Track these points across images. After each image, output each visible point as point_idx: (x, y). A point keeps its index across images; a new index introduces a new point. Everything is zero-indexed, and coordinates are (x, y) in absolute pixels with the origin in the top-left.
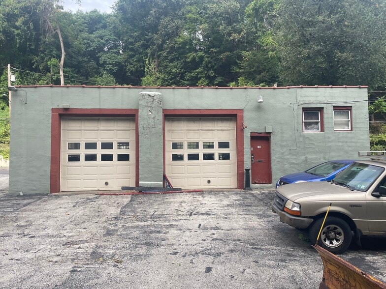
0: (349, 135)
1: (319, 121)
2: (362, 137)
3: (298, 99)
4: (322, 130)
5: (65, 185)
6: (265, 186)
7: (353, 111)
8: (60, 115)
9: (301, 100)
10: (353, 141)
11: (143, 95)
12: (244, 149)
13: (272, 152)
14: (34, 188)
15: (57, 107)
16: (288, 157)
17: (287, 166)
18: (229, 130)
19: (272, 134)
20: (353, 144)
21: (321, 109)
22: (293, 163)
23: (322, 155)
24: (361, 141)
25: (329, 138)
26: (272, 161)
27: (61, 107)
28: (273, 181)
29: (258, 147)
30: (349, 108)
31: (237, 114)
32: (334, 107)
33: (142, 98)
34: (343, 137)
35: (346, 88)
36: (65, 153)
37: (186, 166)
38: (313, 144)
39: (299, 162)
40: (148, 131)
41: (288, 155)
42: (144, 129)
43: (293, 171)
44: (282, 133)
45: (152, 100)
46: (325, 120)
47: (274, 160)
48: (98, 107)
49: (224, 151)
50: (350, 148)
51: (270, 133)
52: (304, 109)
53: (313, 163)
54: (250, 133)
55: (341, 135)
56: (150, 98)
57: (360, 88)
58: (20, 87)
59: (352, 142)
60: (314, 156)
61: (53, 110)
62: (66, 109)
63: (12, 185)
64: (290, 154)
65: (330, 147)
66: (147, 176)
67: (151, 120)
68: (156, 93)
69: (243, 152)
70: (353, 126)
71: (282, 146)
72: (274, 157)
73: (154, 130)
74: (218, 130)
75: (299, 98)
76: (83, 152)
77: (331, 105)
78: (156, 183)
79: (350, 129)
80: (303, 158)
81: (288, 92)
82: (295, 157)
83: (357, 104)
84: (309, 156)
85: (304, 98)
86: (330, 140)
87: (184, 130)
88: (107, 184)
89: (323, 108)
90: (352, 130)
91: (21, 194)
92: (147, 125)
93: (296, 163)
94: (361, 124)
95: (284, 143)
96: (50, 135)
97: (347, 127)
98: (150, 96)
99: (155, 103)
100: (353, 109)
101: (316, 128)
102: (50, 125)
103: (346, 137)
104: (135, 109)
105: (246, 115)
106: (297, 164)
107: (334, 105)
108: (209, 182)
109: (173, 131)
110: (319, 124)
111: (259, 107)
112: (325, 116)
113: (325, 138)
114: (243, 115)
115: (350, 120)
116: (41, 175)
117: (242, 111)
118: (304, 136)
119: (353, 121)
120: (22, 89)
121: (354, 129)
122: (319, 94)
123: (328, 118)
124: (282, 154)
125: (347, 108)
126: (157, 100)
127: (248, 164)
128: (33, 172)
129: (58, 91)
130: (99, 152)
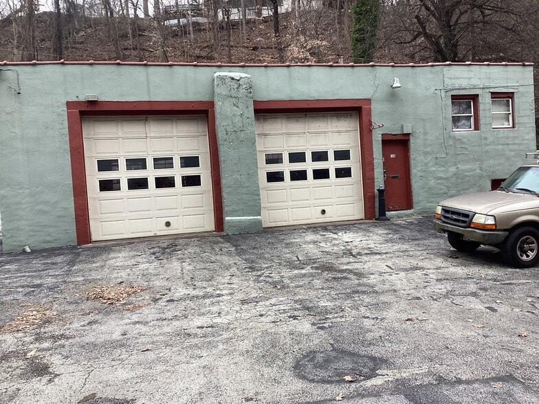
0: (511, 135)
1: (472, 114)
2: (527, 137)
3: (446, 83)
4: (477, 128)
5: (100, 230)
6: (404, 214)
7: (516, 100)
8: (82, 113)
9: (449, 83)
10: (516, 142)
11: (222, 79)
12: (373, 160)
13: (412, 163)
14: (48, 238)
15: (76, 100)
16: (434, 169)
17: (432, 183)
18: (349, 131)
19: (411, 136)
20: (517, 147)
21: (475, 98)
22: (441, 178)
23: (476, 165)
24: (526, 142)
25: (486, 139)
26: (412, 177)
27: (82, 98)
28: (414, 206)
29: (392, 156)
30: (510, 95)
31: (361, 107)
32: (492, 93)
33: (220, 83)
34: (503, 137)
35: (506, 65)
36: (94, 177)
37: (288, 190)
38: (466, 149)
39: (448, 175)
40: (233, 136)
41: (433, 166)
42: (227, 134)
43: (441, 189)
44: (425, 134)
45: (236, 86)
46: (481, 114)
47: (416, 174)
48: (146, 98)
49: (343, 164)
50: (512, 153)
51: (409, 134)
52: (454, 97)
53: (467, 176)
54: (380, 136)
55: (501, 135)
56: (234, 83)
57: (524, 65)
58: (5, 64)
59: (515, 144)
60: (468, 166)
61: (70, 105)
62: (92, 103)
63: (9, 235)
64: (437, 164)
65: (487, 152)
66: (236, 208)
67: (237, 119)
68: (243, 75)
69: (372, 164)
70: (516, 121)
71: (426, 154)
72: (415, 170)
73: (242, 135)
74: (333, 132)
75: (447, 81)
77: (488, 90)
78: (252, 218)
79: (511, 125)
80: (453, 169)
81: (431, 72)
82: (443, 169)
83: (521, 89)
84: (461, 167)
85: (453, 81)
86: (488, 142)
87: (282, 134)
88: (168, 224)
89: (477, 95)
90: (513, 127)
91: (28, 250)
92: (232, 127)
93: (445, 177)
94: (525, 118)
95: (429, 149)
96: (68, 147)
97: (507, 123)
98: (233, 79)
99: (242, 91)
100: (515, 96)
101: (467, 126)
102: (66, 131)
103: (507, 138)
104: (208, 102)
105: (376, 108)
106: (445, 179)
107: (492, 90)
108: (323, 212)
109: (265, 135)
110: (472, 119)
111: (393, 95)
112: (481, 107)
113: (481, 139)
114: (370, 108)
115: (511, 112)
116: (58, 217)
117: (368, 101)
118: (454, 138)
119: (516, 114)
120: (9, 67)
121: (517, 126)
122: (472, 75)
123: (484, 110)
124: (426, 164)
125: (508, 95)
126: (244, 86)
127: (379, 183)
128: (45, 212)
129: (74, 71)
130: (151, 174)
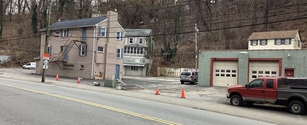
5: (214, 84)
8: (213, 60)
14: (205, 84)
15: (212, 58)
18: (276, 67)
19: (294, 69)
27: (214, 57)
29: (289, 74)
31: (279, 61)
33: (240, 54)
36: (215, 73)
40: (242, 66)
42: (240, 66)
45: (244, 55)
48: (225, 57)
49: (274, 75)
67: (243, 62)
68: (246, 53)
73: (244, 66)
74: (272, 67)
76: (220, 73)
81: (303, 51)
87: (257, 66)
88: (228, 85)
91: (201, 85)
92: (241, 64)
95: (300, 73)
96: (210, 67)
102: (210, 63)
104: (238, 58)
109: (253, 66)
111: (289, 58)
114: (282, 61)
116: (207, 80)
117: (281, 59)
120: (202, 51)
128: (205, 79)
129: (213, 52)
130: (226, 73)
